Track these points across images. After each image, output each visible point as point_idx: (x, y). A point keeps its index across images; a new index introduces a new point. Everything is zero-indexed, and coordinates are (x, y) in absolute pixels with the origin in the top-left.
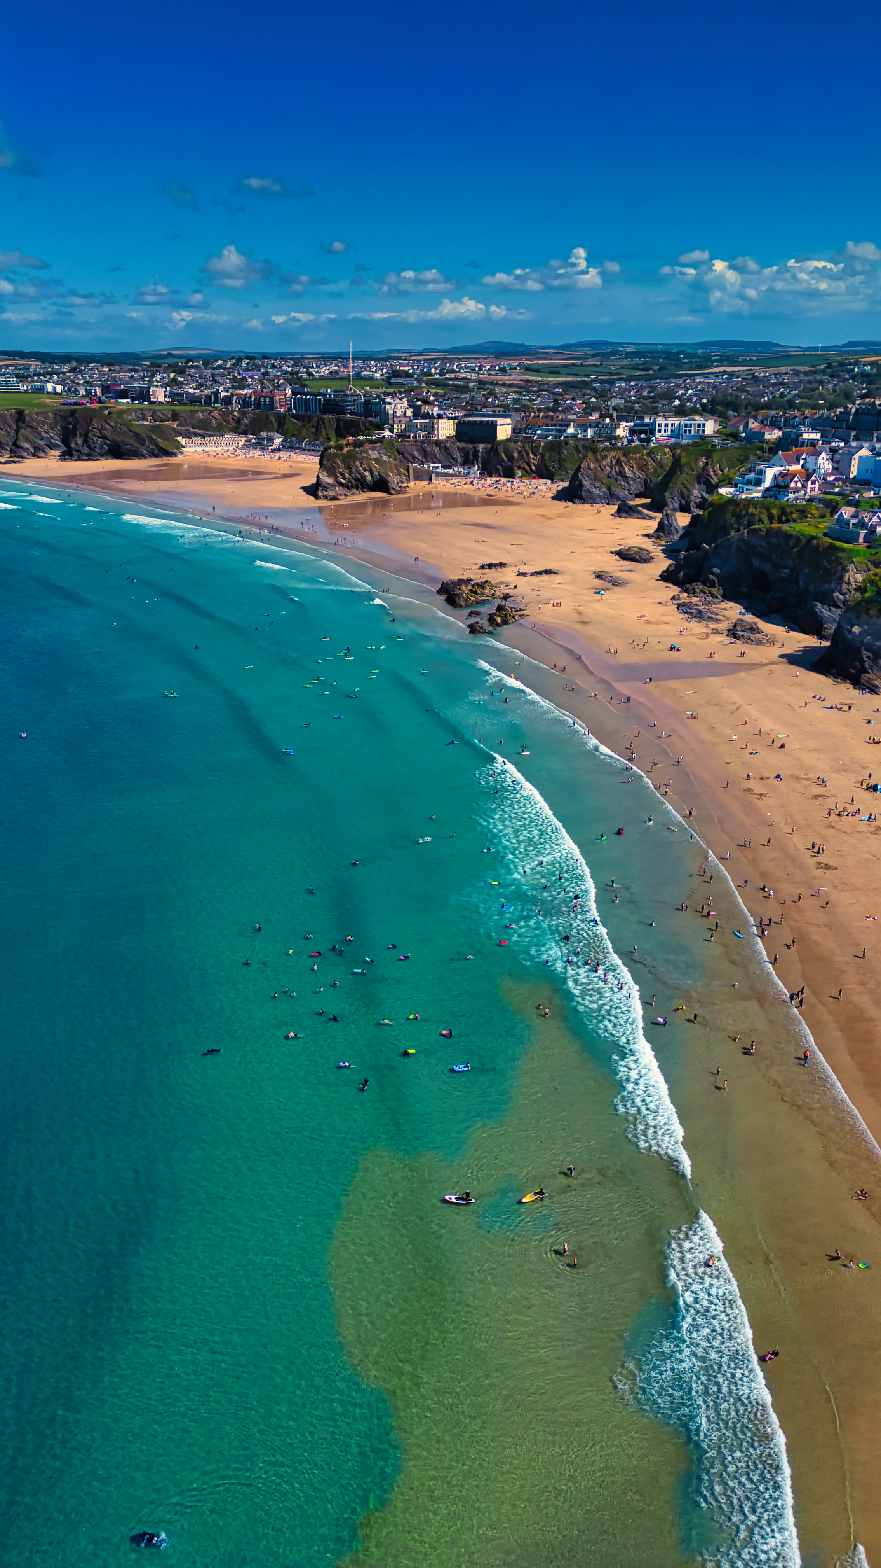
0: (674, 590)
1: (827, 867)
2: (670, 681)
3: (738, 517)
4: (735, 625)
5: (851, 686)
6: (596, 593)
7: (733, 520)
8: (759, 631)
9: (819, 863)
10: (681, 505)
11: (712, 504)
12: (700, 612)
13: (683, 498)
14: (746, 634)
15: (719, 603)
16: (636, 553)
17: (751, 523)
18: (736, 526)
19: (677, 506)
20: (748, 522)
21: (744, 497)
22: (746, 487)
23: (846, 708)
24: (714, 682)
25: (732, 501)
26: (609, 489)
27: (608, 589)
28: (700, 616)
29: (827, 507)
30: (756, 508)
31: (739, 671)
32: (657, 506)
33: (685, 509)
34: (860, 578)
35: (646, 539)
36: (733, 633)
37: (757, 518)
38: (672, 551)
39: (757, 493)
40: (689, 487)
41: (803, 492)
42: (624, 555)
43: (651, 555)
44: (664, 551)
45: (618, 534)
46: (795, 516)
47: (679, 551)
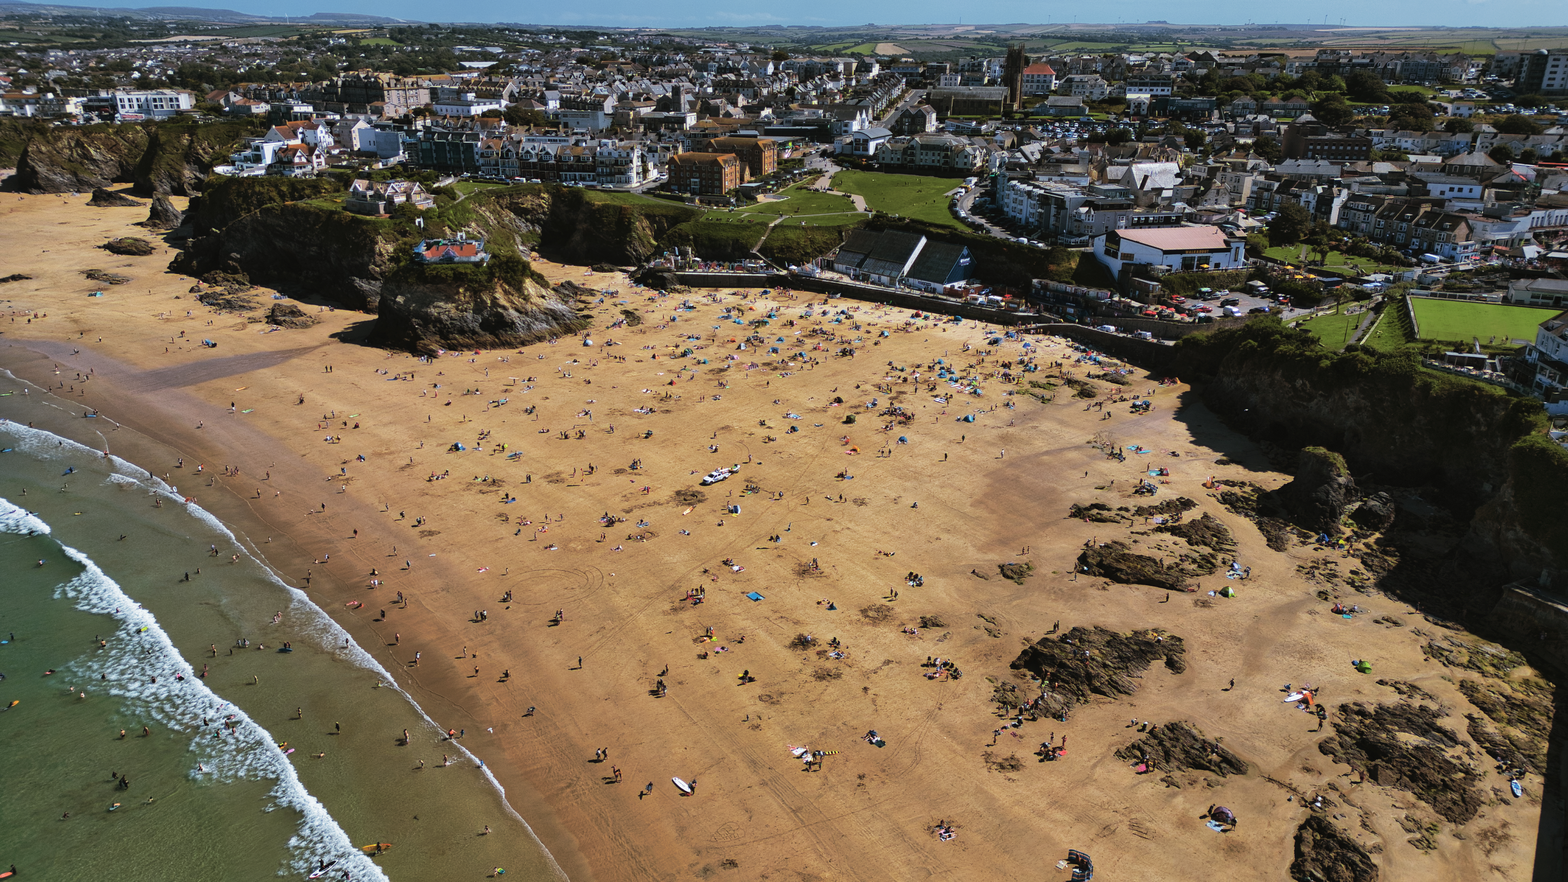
0: (192, 281)
1: (431, 533)
2: (214, 381)
3: (246, 198)
4: (273, 310)
5: (409, 355)
6: (91, 295)
7: (240, 201)
8: (301, 314)
9: (422, 532)
10: (172, 188)
11: (210, 185)
12: (228, 302)
13: (173, 180)
14: (287, 319)
15: (248, 290)
16: (131, 245)
17: (260, 203)
18: (244, 206)
19: (168, 188)
20: (258, 201)
21: (246, 175)
22: (245, 165)
23: (409, 377)
24: (266, 374)
25: (232, 180)
26: (75, 174)
27: (106, 289)
28: (229, 306)
29: (340, 181)
30: (263, 186)
31: (290, 357)
32: (143, 190)
33: (179, 191)
34: (390, 248)
35: (139, 228)
36: (273, 318)
37: (267, 196)
38: (175, 239)
39: (259, 171)
40: (178, 167)
41: (310, 167)
42: (115, 248)
43: (151, 245)
44: (166, 240)
45: (101, 226)
46: (307, 192)
47: (185, 238)
